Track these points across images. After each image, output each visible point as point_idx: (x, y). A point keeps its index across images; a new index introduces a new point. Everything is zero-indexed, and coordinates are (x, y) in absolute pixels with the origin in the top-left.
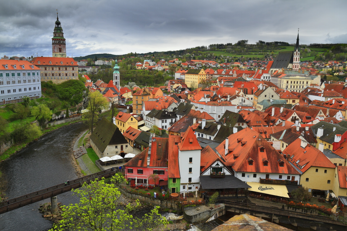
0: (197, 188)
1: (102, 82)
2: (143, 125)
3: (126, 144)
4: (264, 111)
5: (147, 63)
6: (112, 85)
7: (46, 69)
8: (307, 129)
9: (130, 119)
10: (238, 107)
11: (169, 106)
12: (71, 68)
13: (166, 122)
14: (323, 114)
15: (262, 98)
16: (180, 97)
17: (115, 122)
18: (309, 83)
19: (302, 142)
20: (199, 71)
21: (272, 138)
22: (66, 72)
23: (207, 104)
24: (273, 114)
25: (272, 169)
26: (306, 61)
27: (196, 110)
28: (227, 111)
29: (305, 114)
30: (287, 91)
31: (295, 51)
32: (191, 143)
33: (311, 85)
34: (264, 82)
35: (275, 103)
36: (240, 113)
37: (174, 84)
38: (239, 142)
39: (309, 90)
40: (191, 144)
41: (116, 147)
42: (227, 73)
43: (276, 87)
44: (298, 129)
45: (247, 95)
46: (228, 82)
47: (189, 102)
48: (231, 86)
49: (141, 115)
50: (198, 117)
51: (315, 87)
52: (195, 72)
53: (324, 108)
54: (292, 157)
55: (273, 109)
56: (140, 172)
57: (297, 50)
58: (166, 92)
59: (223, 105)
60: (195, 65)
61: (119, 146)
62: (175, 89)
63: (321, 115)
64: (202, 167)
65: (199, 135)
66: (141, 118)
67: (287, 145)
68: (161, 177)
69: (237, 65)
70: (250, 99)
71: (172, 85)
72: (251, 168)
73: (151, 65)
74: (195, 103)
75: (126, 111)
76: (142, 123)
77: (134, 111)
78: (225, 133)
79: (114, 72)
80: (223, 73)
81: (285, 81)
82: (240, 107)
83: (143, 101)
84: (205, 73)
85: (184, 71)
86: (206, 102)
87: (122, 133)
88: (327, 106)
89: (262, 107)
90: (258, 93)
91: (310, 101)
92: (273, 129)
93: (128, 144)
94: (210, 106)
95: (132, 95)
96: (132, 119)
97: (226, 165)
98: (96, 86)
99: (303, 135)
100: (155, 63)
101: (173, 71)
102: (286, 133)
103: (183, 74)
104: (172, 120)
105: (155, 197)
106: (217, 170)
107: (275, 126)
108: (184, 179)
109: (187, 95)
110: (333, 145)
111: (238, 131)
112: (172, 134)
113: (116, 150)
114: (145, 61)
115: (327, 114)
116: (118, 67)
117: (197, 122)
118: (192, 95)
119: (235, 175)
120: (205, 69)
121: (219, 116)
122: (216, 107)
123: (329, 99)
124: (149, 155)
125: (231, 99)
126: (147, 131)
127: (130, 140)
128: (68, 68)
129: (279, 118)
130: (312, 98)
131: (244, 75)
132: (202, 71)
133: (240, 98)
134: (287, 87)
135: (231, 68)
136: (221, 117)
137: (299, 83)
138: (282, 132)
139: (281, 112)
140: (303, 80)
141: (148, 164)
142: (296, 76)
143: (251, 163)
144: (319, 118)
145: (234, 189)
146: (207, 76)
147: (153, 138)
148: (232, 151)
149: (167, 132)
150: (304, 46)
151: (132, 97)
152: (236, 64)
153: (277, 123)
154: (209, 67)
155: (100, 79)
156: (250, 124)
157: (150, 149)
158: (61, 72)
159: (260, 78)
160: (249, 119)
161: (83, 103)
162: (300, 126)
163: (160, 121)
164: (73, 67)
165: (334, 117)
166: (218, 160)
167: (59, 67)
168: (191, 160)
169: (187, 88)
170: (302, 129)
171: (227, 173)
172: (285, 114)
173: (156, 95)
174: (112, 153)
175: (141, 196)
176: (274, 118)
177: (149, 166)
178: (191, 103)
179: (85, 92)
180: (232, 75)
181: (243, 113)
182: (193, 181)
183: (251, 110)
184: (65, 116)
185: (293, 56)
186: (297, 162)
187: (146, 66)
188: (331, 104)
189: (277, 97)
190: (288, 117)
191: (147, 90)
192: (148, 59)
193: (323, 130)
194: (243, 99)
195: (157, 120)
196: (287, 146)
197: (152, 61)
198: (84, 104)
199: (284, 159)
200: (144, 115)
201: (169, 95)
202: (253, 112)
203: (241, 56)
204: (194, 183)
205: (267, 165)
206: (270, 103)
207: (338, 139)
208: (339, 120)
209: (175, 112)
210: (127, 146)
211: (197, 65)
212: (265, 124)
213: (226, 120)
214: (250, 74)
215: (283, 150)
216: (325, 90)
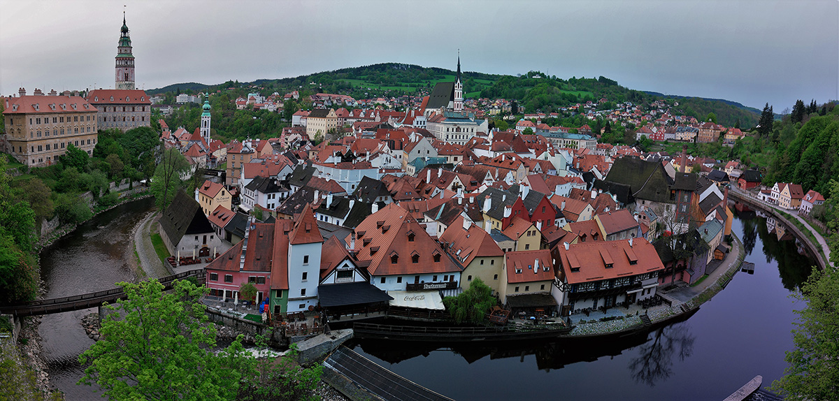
1: (185, 131)
3: (212, 234)
4: (416, 176)
5: (253, 99)
6: (199, 136)
8: (472, 200)
9: (221, 192)
10: (381, 171)
11: (280, 171)
12: (141, 108)
13: (274, 197)
14: (491, 177)
15: (414, 155)
16: (297, 156)
17: (198, 198)
18: (475, 131)
19: (465, 222)
20: (328, 112)
21: (426, 218)
22: (134, 114)
23: (339, 166)
24: (428, 180)
25: (423, 267)
26: (470, 99)
27: (320, 177)
28: (365, 177)
29: (469, 178)
30: (448, 144)
31: (457, 82)
32: (308, 231)
33: (477, 133)
34: (418, 130)
35: (431, 162)
36: (383, 181)
37: (291, 134)
38: (379, 226)
39: (475, 142)
40: (308, 233)
41: (197, 238)
42: (367, 116)
43: (434, 137)
44: (460, 202)
45: (393, 151)
46: (368, 130)
47: (310, 163)
48: (373, 136)
49: (238, 186)
50: (321, 188)
51: (482, 137)
52: (322, 114)
53: (492, 168)
54: (451, 246)
55: (429, 172)
56: (229, 279)
57: (459, 82)
58: (278, 146)
59: (360, 168)
60: (322, 103)
61: (201, 237)
62: (291, 143)
63: (489, 178)
64: (322, 271)
65: (322, 217)
67: (446, 227)
68: (260, 288)
69: (381, 103)
70: (398, 157)
71: (287, 136)
72: (395, 269)
73: (258, 102)
74: (319, 164)
75: (216, 179)
77: (228, 180)
78: (362, 212)
79: (203, 115)
80: (362, 115)
81: (445, 128)
82: (384, 171)
83: (241, 163)
84: (336, 116)
85: (305, 112)
86: (335, 163)
87: (207, 215)
88: (496, 164)
89: (414, 169)
90: (410, 147)
91: (476, 159)
92: (427, 204)
93: (214, 234)
94: (341, 170)
95: (227, 153)
96: (223, 193)
97: (359, 266)
98: (175, 138)
99: (467, 210)
100: (264, 98)
101: (289, 111)
102: (444, 208)
103: (304, 117)
104: (283, 194)
106: (345, 274)
107: (430, 198)
108: (294, 292)
109: (308, 152)
110: (502, 221)
111: (379, 209)
112: (280, 218)
113: (196, 243)
114: (250, 95)
115: (496, 176)
116: (209, 106)
117: (320, 197)
118: (315, 152)
119: (371, 282)
120: (335, 110)
121: (353, 187)
122: (349, 171)
123: (498, 154)
124: (244, 252)
125: (371, 159)
127: (217, 227)
128: (136, 108)
129: (436, 185)
130: (479, 153)
131: (390, 118)
132: (332, 113)
133: (385, 156)
134: (447, 137)
135: (373, 107)
136: (356, 187)
137: (462, 130)
138: (440, 206)
139: (439, 176)
140: (468, 127)
142: (458, 119)
143: (394, 260)
144: (487, 183)
146: (339, 121)
147: (252, 225)
148: (368, 243)
149: (274, 215)
151: (226, 156)
152: (380, 101)
153: (434, 194)
154: (342, 106)
155: (182, 127)
156: (396, 197)
157: (246, 242)
158: (126, 115)
159: (412, 124)
160: (395, 190)
162: (463, 197)
163: (266, 196)
164: (144, 105)
165: (504, 180)
166: (347, 258)
167: (124, 106)
168: (306, 259)
169: (309, 140)
170: (466, 200)
172: (444, 179)
173: (262, 153)
174: (188, 247)
176: (430, 186)
177: (242, 269)
178: (313, 166)
179: (159, 147)
180: (374, 119)
181: (387, 180)
182: (308, 294)
183: (399, 175)
185: (454, 90)
186: (458, 254)
189: (434, 153)
190: (448, 184)
191: (250, 144)
192: (255, 92)
193: (490, 201)
194: (389, 157)
195: (260, 194)
196: (445, 229)
197: (261, 96)
199: (441, 250)
200: (243, 186)
201: (282, 153)
202: (402, 177)
203: (387, 89)
204: (310, 298)
205: (417, 262)
206: (425, 163)
207: (507, 213)
208: (510, 184)
209: (288, 181)
210: (212, 237)
211: (326, 103)
212: (417, 196)
213: (363, 191)
214: (398, 117)
215: (439, 235)
216: (493, 140)
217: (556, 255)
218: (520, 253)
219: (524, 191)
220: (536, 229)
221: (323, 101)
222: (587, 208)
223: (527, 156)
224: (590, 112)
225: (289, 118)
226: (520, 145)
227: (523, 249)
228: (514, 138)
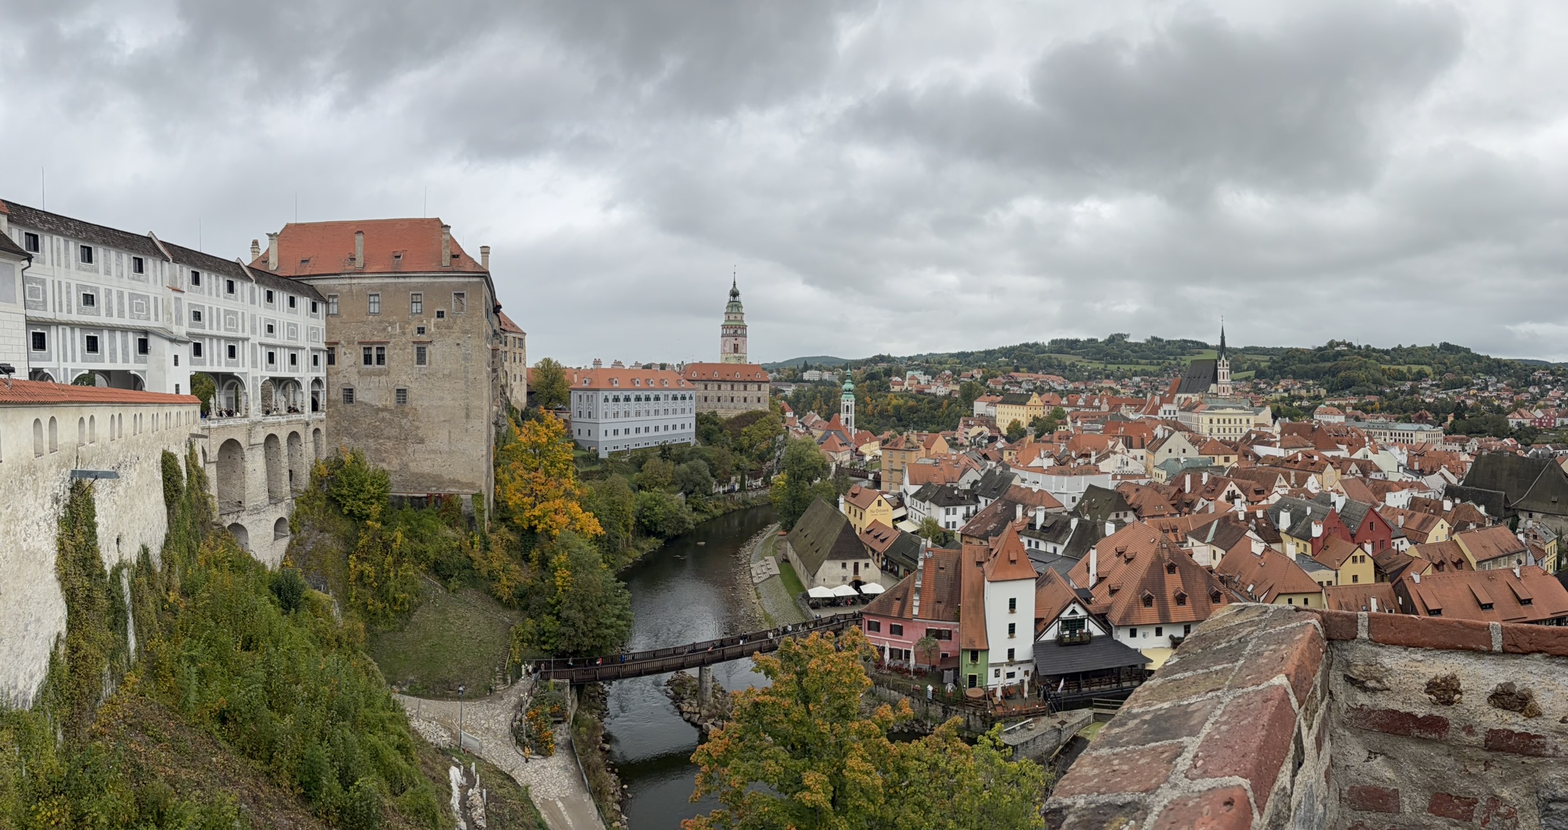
0: (1026, 673)
1: (817, 417)
2: (903, 518)
3: (867, 561)
4: (1168, 483)
5: (913, 378)
6: (839, 424)
7: (706, 388)
8: (1260, 514)
9: (876, 502)
10: (1114, 477)
11: (961, 476)
12: (756, 386)
13: (954, 513)
14: (1284, 483)
15: (1162, 455)
16: (986, 457)
17: (843, 508)
18: (1252, 422)
19: (1253, 544)
20: (1028, 397)
21: (1190, 540)
22: (746, 394)
23: (1049, 471)
24: (1188, 489)
25: (1195, 612)
26: (1241, 380)
27: (1023, 485)
28: (1091, 486)
29: (1253, 484)
30: (1213, 440)
31: (1220, 359)
32: (1013, 562)
33: (1256, 425)
34: (1165, 422)
35: (1190, 465)
36: (1120, 490)
37: (972, 426)
38: (1120, 554)
39: (1253, 436)
40: (1013, 565)
41: (844, 566)
42: (1089, 404)
43: (1190, 431)
44: (1241, 517)
45: (1131, 450)
46: (1091, 422)
47: (1006, 467)
48: (1098, 430)
49: (900, 494)
50: (1027, 502)
51: (1263, 429)
52: (1020, 400)
53: (1284, 470)
54: (1236, 580)
55: (1188, 478)
56: (897, 631)
57: (1223, 358)
58: (954, 444)
59: (1082, 474)
60: (1019, 384)
61: (850, 564)
62: (975, 438)
64: (1038, 621)
65: (1030, 543)
66: (900, 503)
67: (1224, 553)
68: (945, 647)
69: (1108, 386)
70: (1139, 458)
71: (967, 430)
72: (1151, 614)
73: (922, 383)
74: (1019, 468)
75: (865, 483)
76: (901, 512)
77: (884, 486)
78: (1088, 537)
79: (843, 397)
80: (1081, 402)
81: (1206, 419)
82: (1119, 477)
83: (903, 463)
84: (1042, 404)
85: (993, 397)
86: (1045, 468)
87: (857, 533)
88: (1289, 465)
89: (1164, 474)
90: (1155, 444)
91: (1257, 458)
92: (1189, 521)
93: (870, 561)
94: (1054, 477)
95: (881, 449)
96: (879, 503)
97: (1094, 613)
98: (804, 425)
99: (1254, 528)
100: (930, 378)
101: (969, 395)
102: (1218, 525)
103: (993, 404)
104: (968, 509)
105: (930, 696)
106: (1074, 625)
107: (1194, 513)
108: (997, 653)
109: (1001, 451)
110: (1312, 542)
111: (1116, 530)
112: (967, 542)
113: (843, 572)
114: (909, 374)
115: (1293, 481)
116: (851, 386)
117: (1025, 514)
118: (1013, 452)
119: (1115, 637)
120: (1040, 394)
121: (1074, 499)
122: (1066, 478)
123: (1291, 452)
124: (918, 590)
125: (1098, 460)
126: (913, 533)
127: (874, 551)
128: (749, 386)
129: (1201, 495)
130: (1261, 450)
131: (1123, 407)
132: (1035, 398)
133: (1119, 457)
134: (1211, 430)
135: (1097, 392)
136: (1078, 500)
137: (1232, 421)
138: (1210, 524)
139: (1204, 483)
140: (1241, 417)
141: (916, 611)
142: (1226, 407)
143: (1148, 601)
144: (1279, 490)
145: (1112, 669)
146: (1046, 410)
147: (928, 550)
148: (1104, 578)
149: (957, 538)
150: (1235, 351)
151: (880, 453)
152: (1106, 384)
153: (1199, 507)
154: (1049, 390)
155: (814, 411)
156: (1141, 513)
157: (920, 575)
158: (735, 394)
159: (1156, 414)
160: (1138, 502)
161: (775, 461)
162: (1246, 510)
163: (942, 511)
164: (759, 383)
165: (1305, 486)
166: (1074, 601)
167: (733, 383)
168: (1012, 604)
169: (1001, 435)
170: (1250, 516)
171: (1095, 630)
172: (1212, 487)
173: (932, 452)
174: (833, 579)
175: (896, 693)
176: (1192, 496)
177: (916, 617)
178: (1012, 470)
179: (781, 438)
180: (1099, 408)
181: (1125, 489)
182: (1017, 658)
183: (1143, 482)
184: (737, 487)
185: (1216, 369)
186: (1249, 589)
187: (910, 385)
188: (1296, 462)
189: (1193, 453)
190: (1220, 493)
191: (914, 438)
192: (917, 370)
193: (1289, 514)
194: (1125, 458)
195: (934, 507)
196: (1223, 555)
197: (925, 374)
198: (777, 462)
199: (1221, 585)
200: (907, 494)
201: (961, 452)
202: (1147, 486)
203: (1116, 366)
204: (1022, 662)
205: (1184, 604)
206: (1180, 466)
207: (1317, 531)
208: (1314, 491)
209: (975, 491)
210: (867, 565)
211: (1024, 385)
212: (1174, 511)
213: (1090, 505)
214: (1135, 405)
215: (1215, 565)
216: (1282, 434)
217: (1400, 589)
218: (1346, 587)
219: (1340, 502)
220: (1363, 554)
221: (1020, 383)
222: (1439, 525)
223: (1336, 453)
224: (1428, 392)
225: (970, 406)
226: (1326, 438)
227: (1350, 582)
228: (1313, 430)
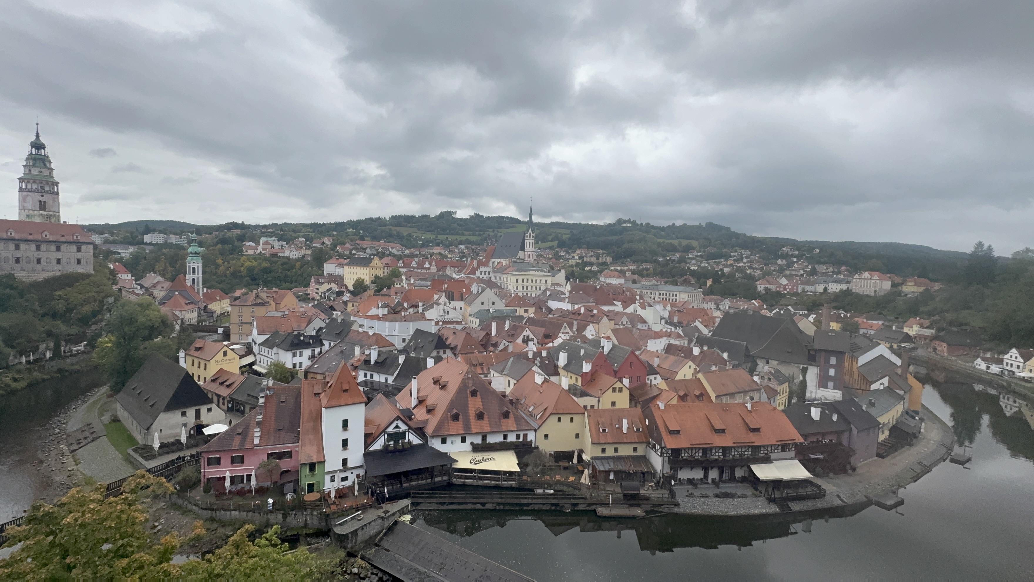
1: (160, 278)
2: (252, 364)
4: (479, 328)
5: (267, 243)
6: (184, 285)
8: (544, 354)
10: (437, 323)
11: (308, 325)
13: (301, 355)
14: (568, 330)
15: (476, 307)
16: (332, 308)
18: (549, 282)
19: (537, 376)
20: (371, 260)
21: (492, 372)
23: (384, 318)
24: (494, 333)
25: (490, 425)
26: (544, 249)
27: (361, 330)
28: (418, 330)
29: (542, 330)
30: (517, 295)
31: (528, 232)
33: (552, 284)
34: (480, 280)
35: (497, 314)
36: (440, 333)
37: (323, 283)
38: (436, 382)
39: (548, 293)
40: (345, 393)
42: (421, 266)
43: (500, 288)
44: (531, 355)
45: (452, 302)
46: (421, 280)
47: (348, 315)
48: (427, 286)
49: (249, 344)
50: (363, 342)
51: (557, 288)
52: (364, 262)
53: (569, 320)
54: (522, 402)
55: (494, 325)
57: (530, 231)
58: (304, 298)
59: (411, 320)
62: (324, 293)
63: (566, 331)
64: (367, 436)
65: (366, 374)
67: (515, 381)
69: (437, 251)
70: (458, 308)
71: (317, 286)
72: (457, 427)
73: (276, 248)
74: (360, 317)
75: (216, 337)
77: (235, 338)
78: (412, 369)
79: (189, 260)
80: (414, 264)
81: (514, 279)
82: (441, 323)
84: (382, 265)
85: (342, 260)
86: (381, 316)
88: (573, 316)
89: (477, 321)
90: (471, 298)
91: (550, 310)
92: (492, 357)
94: (387, 323)
95: (230, 305)
99: (539, 364)
100: (284, 244)
101: (320, 259)
102: (513, 361)
103: (340, 265)
104: (313, 351)
105: (270, 507)
106: (397, 436)
107: (496, 351)
109: (346, 303)
110: (582, 376)
111: (435, 363)
114: (263, 239)
115: (574, 329)
117: (362, 353)
118: (355, 304)
119: (429, 444)
120: (380, 258)
121: (404, 340)
122: (397, 324)
123: (576, 307)
125: (425, 310)
129: (503, 338)
130: (554, 305)
131: (449, 268)
132: (376, 261)
133: (441, 307)
134: (517, 288)
135: (428, 256)
136: (407, 341)
137: (534, 281)
138: (507, 360)
139: (506, 329)
140: (541, 278)
142: (530, 270)
143: (455, 417)
144: (563, 335)
145: (427, 468)
146: (385, 270)
148: (423, 400)
149: (302, 375)
150: (540, 226)
151: (229, 309)
153: (501, 347)
154: (389, 255)
155: (155, 273)
156: (456, 351)
159: (475, 274)
160: (455, 343)
162: (535, 350)
165: (584, 333)
166: (398, 418)
168: (345, 423)
169: (347, 290)
170: (537, 354)
171: (414, 439)
172: (513, 332)
176: (496, 339)
178: (353, 318)
180: (429, 269)
181: (445, 333)
183: (459, 327)
185: (524, 240)
186: (531, 409)
187: (264, 249)
188: (579, 315)
189: (500, 305)
190: (518, 337)
191: (264, 295)
192: (270, 236)
193: (567, 354)
194: (446, 308)
196: (515, 384)
197: (278, 241)
199: (510, 406)
200: (256, 343)
201: (311, 305)
202: (463, 330)
203: (445, 236)
205: (483, 419)
206: (490, 315)
207: (587, 367)
208: (590, 337)
209: (320, 336)
210: (210, 410)
211: (368, 250)
212: (481, 349)
213: (416, 345)
214: (458, 267)
215: (508, 391)
216: (570, 292)
217: (648, 414)
218: (605, 410)
219: (607, 346)
220: (622, 385)
221: (365, 249)
222: (687, 366)
223: (612, 308)
224: (694, 262)
225: (321, 267)
226: (604, 297)
227: (609, 406)
228: (596, 289)
